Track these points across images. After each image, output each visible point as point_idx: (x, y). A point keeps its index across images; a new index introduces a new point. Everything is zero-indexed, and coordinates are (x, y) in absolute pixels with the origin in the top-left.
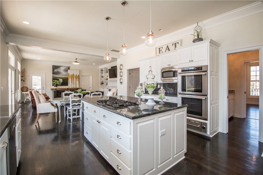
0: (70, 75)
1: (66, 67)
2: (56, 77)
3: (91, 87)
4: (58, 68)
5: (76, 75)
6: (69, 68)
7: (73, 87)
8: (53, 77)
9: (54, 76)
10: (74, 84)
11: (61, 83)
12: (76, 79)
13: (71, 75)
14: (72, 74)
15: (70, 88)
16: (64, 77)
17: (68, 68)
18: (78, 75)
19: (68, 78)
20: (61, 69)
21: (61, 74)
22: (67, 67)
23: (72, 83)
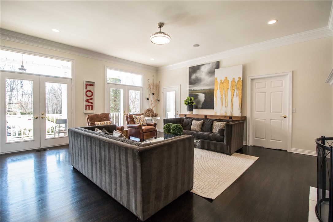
0: (219, 82)
1: (211, 64)
2: (194, 90)
3: (287, 116)
4: (198, 71)
5: (234, 79)
6: (218, 65)
7: (224, 114)
8: (189, 90)
9: (191, 89)
10: (227, 106)
11: (202, 103)
12: (233, 89)
13: (221, 81)
14: (223, 79)
15: (218, 114)
16: (207, 90)
17: (215, 67)
18: (239, 78)
19: (214, 90)
20: (202, 72)
21: (202, 83)
22: (213, 63)
23: (222, 102)
